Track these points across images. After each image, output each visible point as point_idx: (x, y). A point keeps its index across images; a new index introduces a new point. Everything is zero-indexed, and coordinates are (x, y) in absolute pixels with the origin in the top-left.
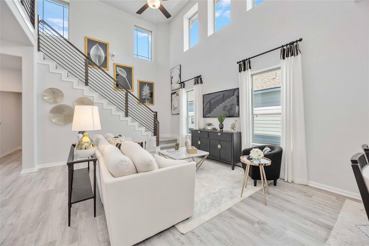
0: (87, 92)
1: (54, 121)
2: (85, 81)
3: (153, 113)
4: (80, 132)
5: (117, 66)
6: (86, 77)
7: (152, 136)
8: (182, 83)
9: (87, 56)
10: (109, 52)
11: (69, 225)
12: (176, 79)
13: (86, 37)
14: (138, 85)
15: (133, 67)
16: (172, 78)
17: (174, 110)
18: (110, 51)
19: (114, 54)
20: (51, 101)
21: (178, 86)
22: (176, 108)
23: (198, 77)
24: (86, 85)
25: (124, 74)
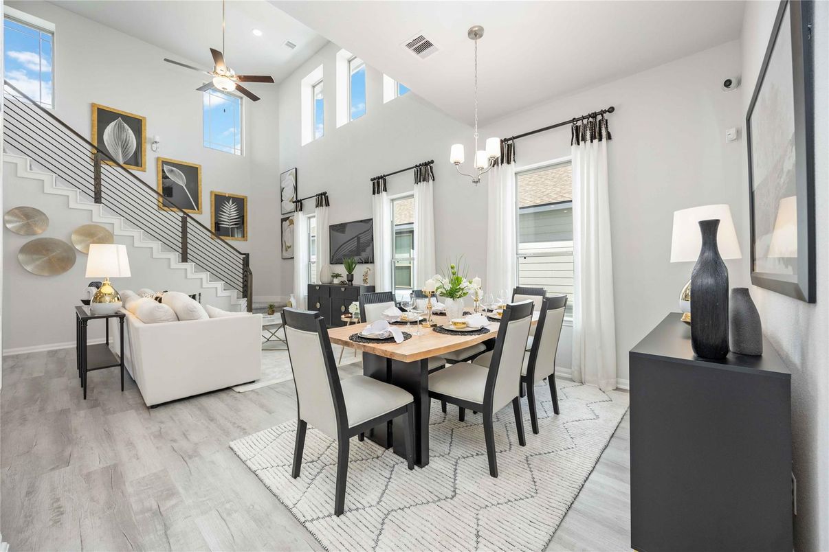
0: (100, 215)
1: (29, 268)
2: (95, 194)
3: (242, 257)
4: (91, 285)
5: (164, 162)
6: (95, 188)
7: (238, 298)
8: (298, 201)
9: (96, 146)
10: (145, 136)
11: (85, 398)
12: (289, 193)
13: (93, 105)
14: (211, 201)
15: (200, 166)
16: (282, 190)
17: (286, 250)
18: (149, 132)
19: (157, 139)
20: (22, 233)
21: (292, 206)
22: (289, 247)
23: (322, 194)
24: (96, 202)
25: (180, 180)
